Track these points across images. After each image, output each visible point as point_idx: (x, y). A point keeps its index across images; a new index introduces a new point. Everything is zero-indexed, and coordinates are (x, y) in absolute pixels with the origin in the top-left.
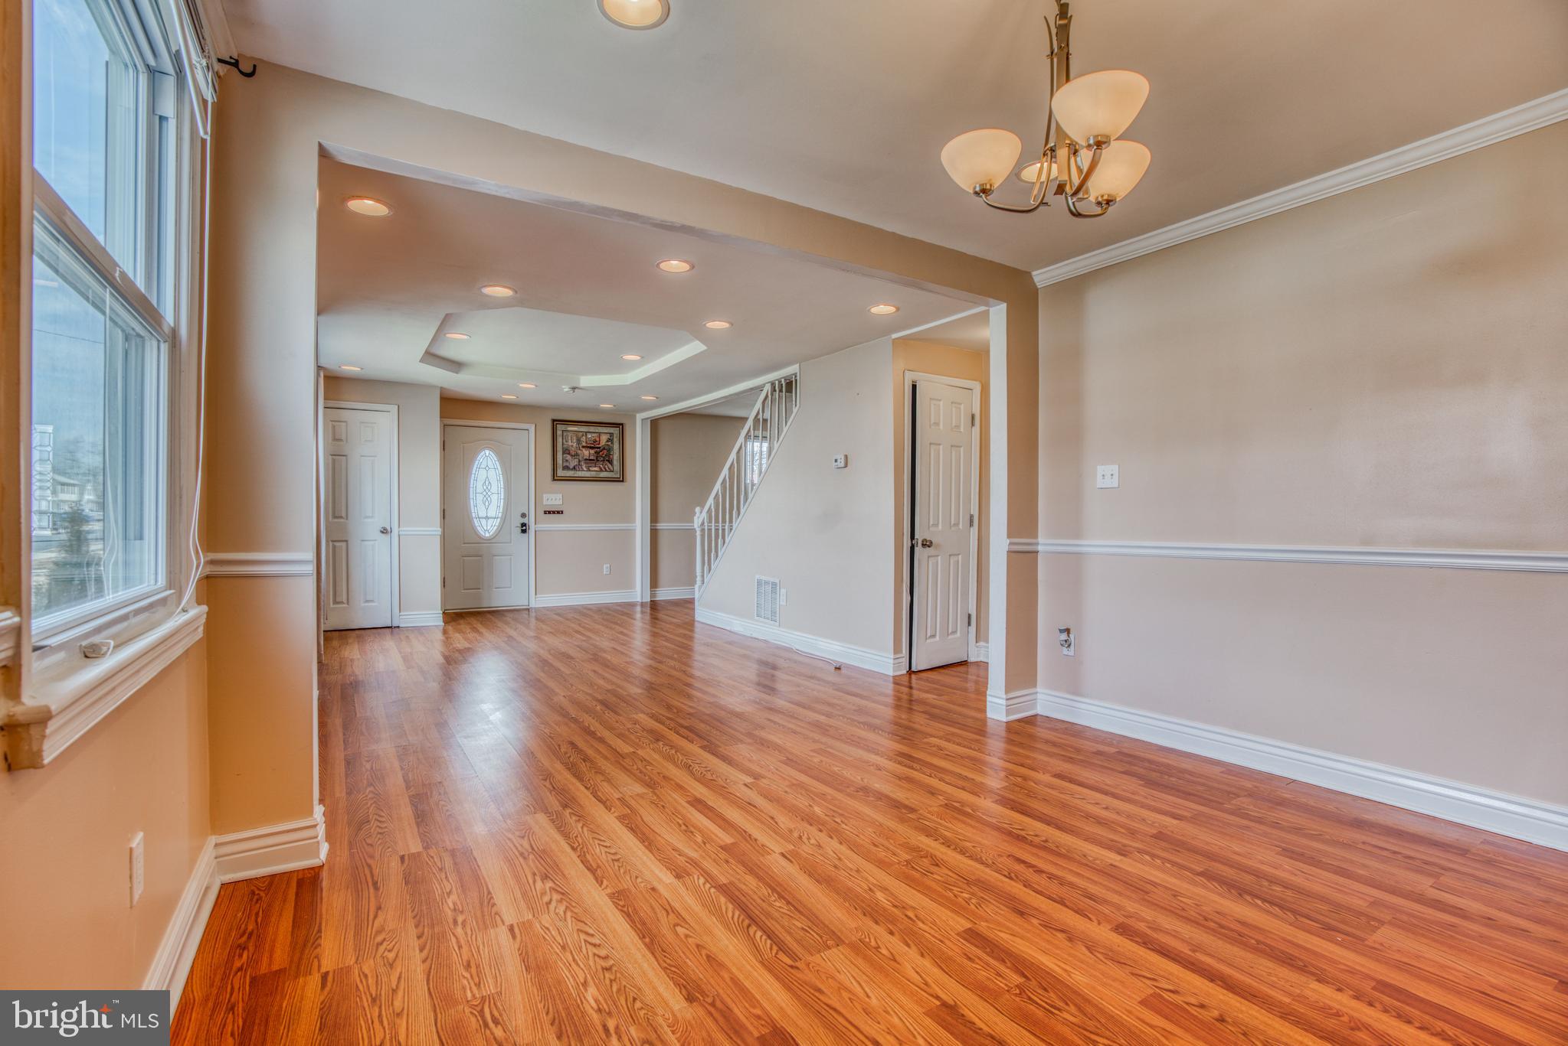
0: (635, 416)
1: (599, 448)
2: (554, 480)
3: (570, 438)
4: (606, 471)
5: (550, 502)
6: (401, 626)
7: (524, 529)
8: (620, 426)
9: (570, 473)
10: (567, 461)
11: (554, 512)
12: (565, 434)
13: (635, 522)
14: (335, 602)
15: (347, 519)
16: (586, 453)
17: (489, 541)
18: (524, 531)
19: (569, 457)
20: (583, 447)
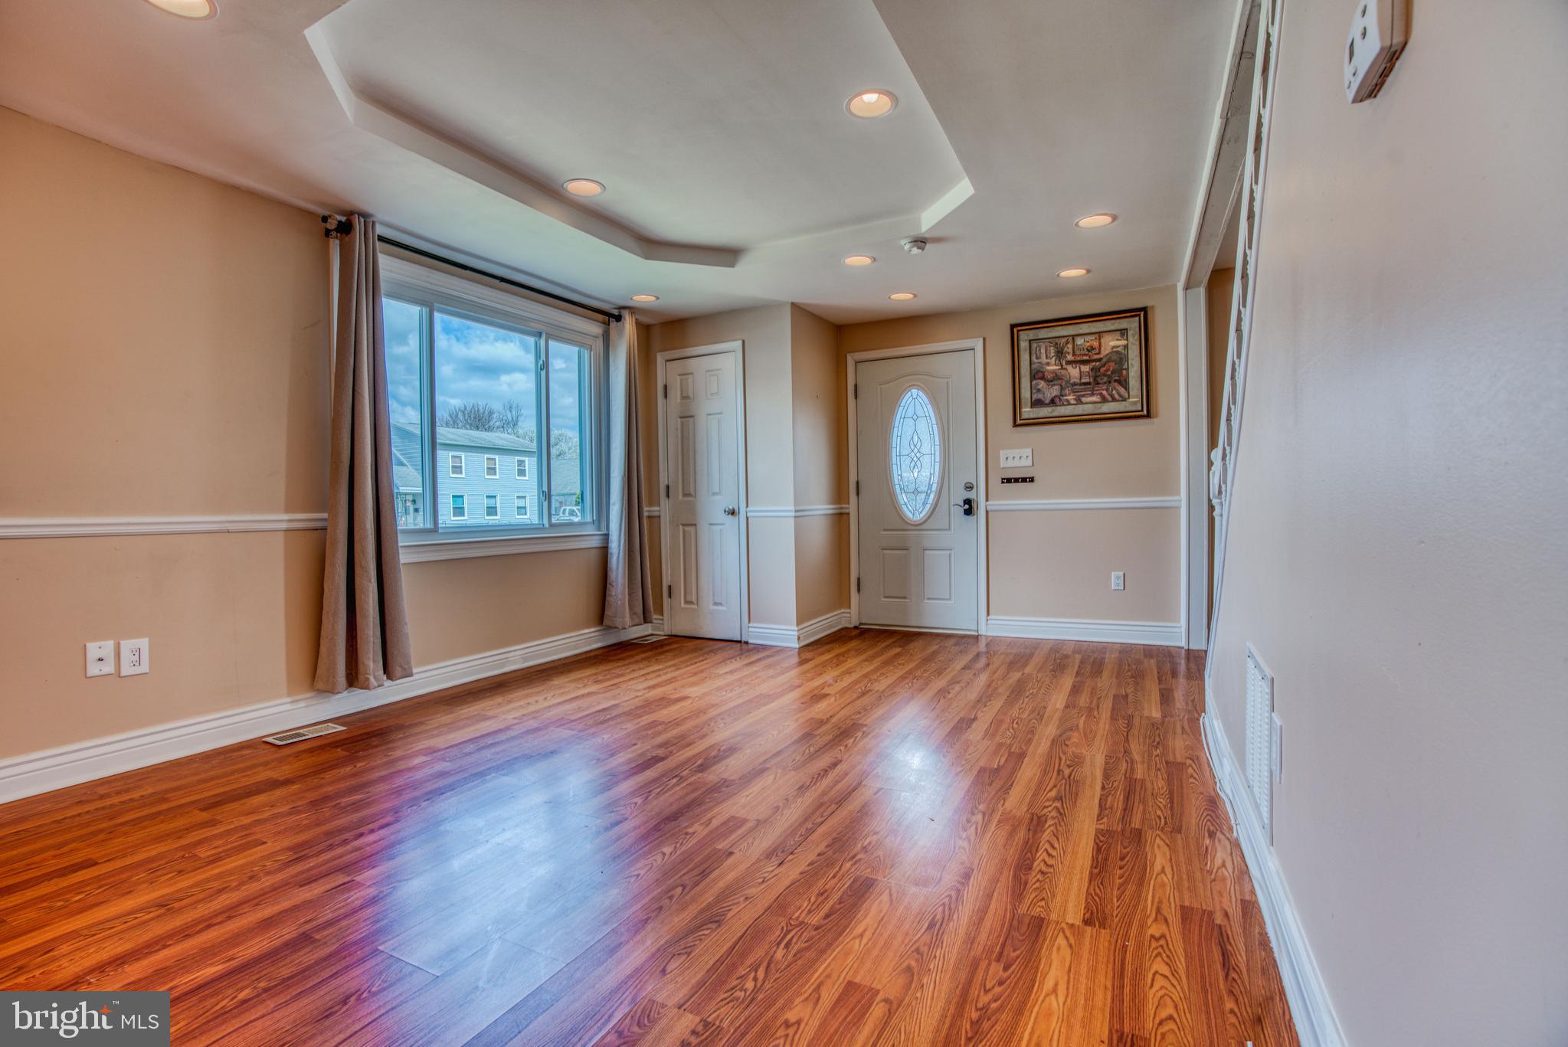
0: (1176, 285)
1: (1100, 360)
2: (1015, 425)
3: (1043, 351)
4: (1114, 400)
5: (1010, 464)
6: (750, 641)
7: (969, 508)
8: (1142, 313)
9: (1044, 412)
10: (1039, 390)
11: (1016, 480)
12: (1034, 345)
13: (1178, 493)
14: (686, 602)
15: (695, 497)
16: (1074, 372)
17: (918, 526)
18: (969, 512)
19: (1042, 384)
20: (1069, 363)
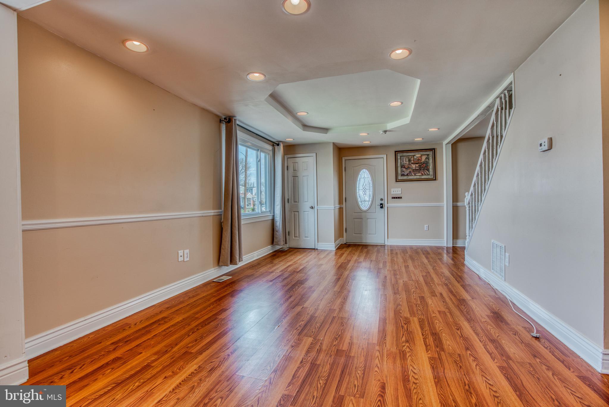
0: (443, 143)
1: (421, 163)
2: (396, 181)
3: (404, 159)
4: (425, 175)
5: (394, 193)
6: (318, 249)
7: (382, 206)
8: (433, 150)
9: (405, 178)
10: (403, 171)
11: (397, 198)
12: (402, 158)
13: (443, 202)
14: (295, 237)
15: (298, 202)
16: (414, 166)
17: (365, 212)
18: (382, 207)
19: (404, 169)
20: (412, 163)
